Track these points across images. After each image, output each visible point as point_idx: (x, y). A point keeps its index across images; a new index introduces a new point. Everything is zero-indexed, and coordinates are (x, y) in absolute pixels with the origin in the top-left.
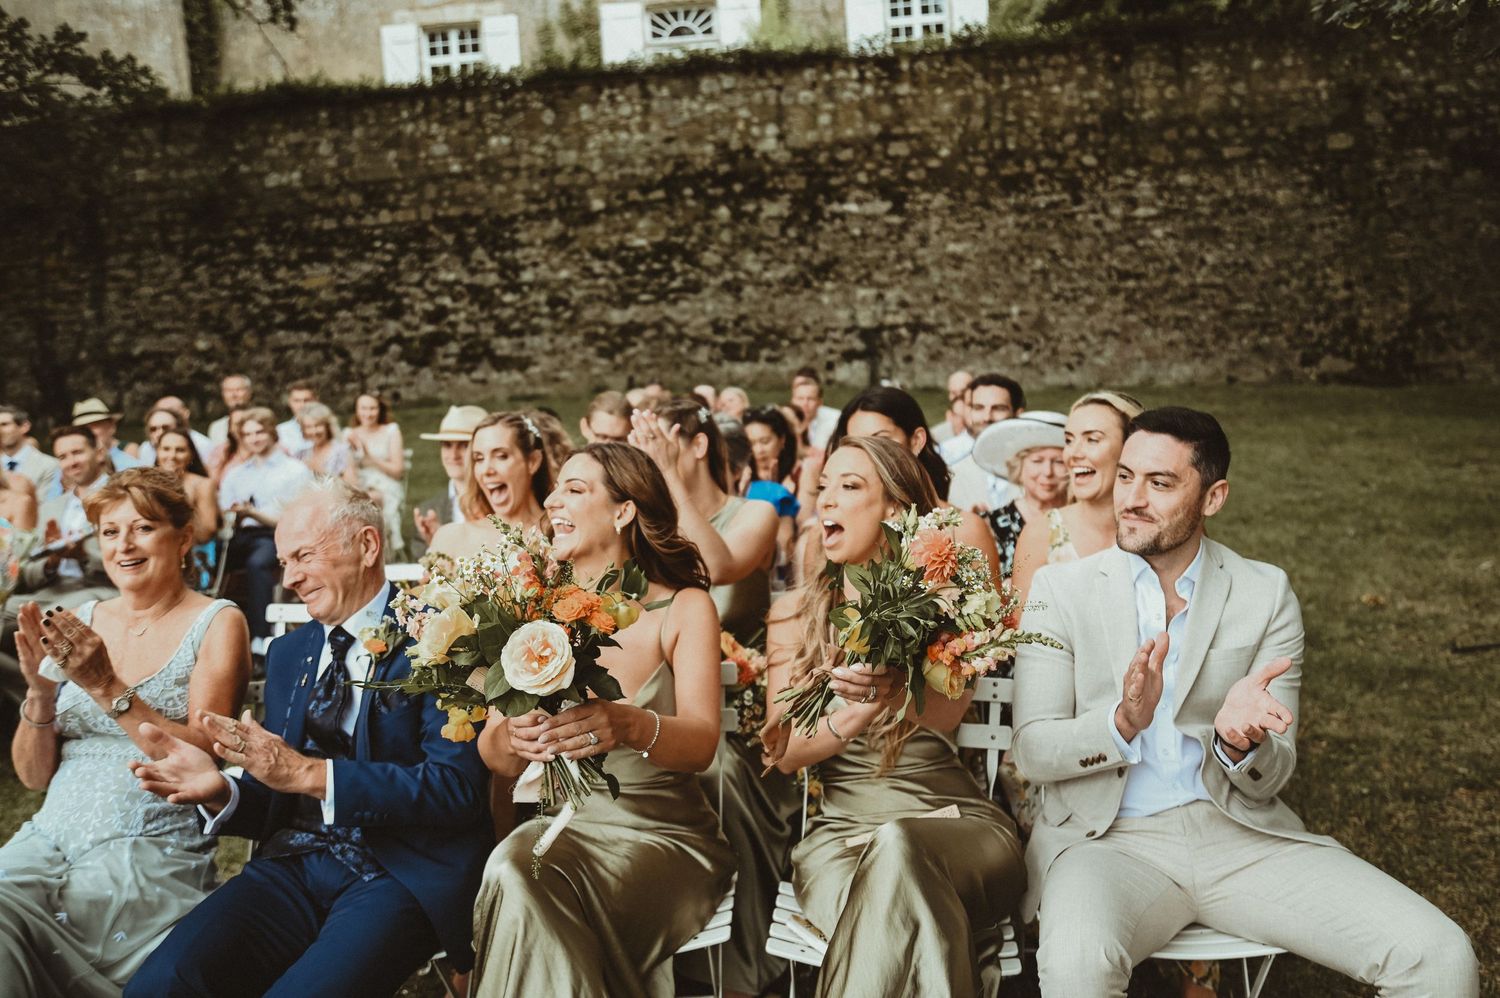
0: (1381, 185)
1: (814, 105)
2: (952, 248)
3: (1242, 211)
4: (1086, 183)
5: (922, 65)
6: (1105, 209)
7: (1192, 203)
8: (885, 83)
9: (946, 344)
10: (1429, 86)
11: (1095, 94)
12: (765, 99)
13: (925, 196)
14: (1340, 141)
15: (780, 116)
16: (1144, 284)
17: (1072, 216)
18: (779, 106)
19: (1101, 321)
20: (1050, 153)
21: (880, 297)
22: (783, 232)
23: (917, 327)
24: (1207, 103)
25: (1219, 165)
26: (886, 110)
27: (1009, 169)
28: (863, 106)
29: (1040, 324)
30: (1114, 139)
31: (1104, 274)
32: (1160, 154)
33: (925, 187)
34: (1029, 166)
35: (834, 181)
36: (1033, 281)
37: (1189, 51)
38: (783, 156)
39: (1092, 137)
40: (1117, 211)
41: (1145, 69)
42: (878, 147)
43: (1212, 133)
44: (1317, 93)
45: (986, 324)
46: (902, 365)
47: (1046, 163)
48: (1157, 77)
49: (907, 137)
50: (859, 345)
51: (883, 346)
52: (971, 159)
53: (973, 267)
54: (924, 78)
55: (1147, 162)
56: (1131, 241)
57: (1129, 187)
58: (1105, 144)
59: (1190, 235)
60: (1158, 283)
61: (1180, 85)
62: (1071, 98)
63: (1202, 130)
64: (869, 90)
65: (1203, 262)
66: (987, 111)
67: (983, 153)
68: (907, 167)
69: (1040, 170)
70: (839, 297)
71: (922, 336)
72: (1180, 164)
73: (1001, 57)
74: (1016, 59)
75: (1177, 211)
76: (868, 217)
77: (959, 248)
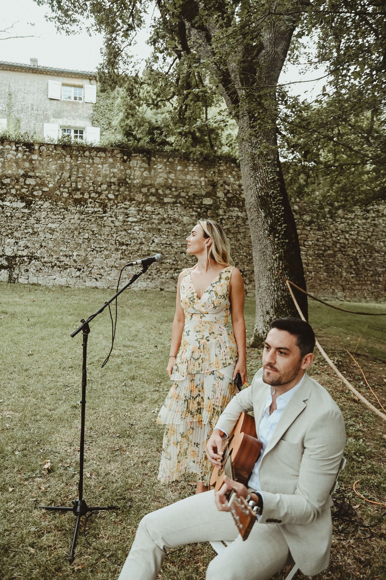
0: (222, 219)
2: (50, 225)
3: (170, 223)
4: (109, 205)
5: (44, 148)
6: (116, 216)
7: (151, 218)
8: (27, 153)
9: (44, 266)
11: (115, 170)
13: (39, 203)
14: (208, 201)
16: (129, 248)
19: (110, 262)
20: (95, 192)
21: (16, 243)
23: (31, 257)
24: (160, 180)
25: (164, 204)
26: (27, 165)
27: (78, 196)
28: (17, 161)
29: (85, 260)
30: (122, 189)
31: (113, 243)
32: (139, 197)
33: (41, 199)
34: (86, 196)
36: (83, 242)
37: (153, 159)
39: (113, 187)
40: (121, 218)
41: (136, 163)
42: (21, 180)
43: (160, 192)
44: (201, 182)
45: (62, 259)
46: (24, 273)
47: (93, 195)
48: (141, 167)
49: (34, 177)
50: (5, 263)
51: (16, 264)
52: (61, 189)
53: (58, 234)
54: (44, 154)
55: (134, 200)
56: (125, 230)
57: (127, 209)
58: (118, 191)
59: (149, 230)
60: (135, 248)
61: (150, 172)
62: (106, 170)
63: (157, 190)
64: (20, 155)
65: (153, 242)
66: (70, 170)
67: (67, 188)
68: (34, 190)
69: (90, 198)
71: (33, 261)
72: (147, 203)
73: (78, 150)
74: (84, 152)
75: (144, 220)
76: (14, 209)
77: (53, 226)
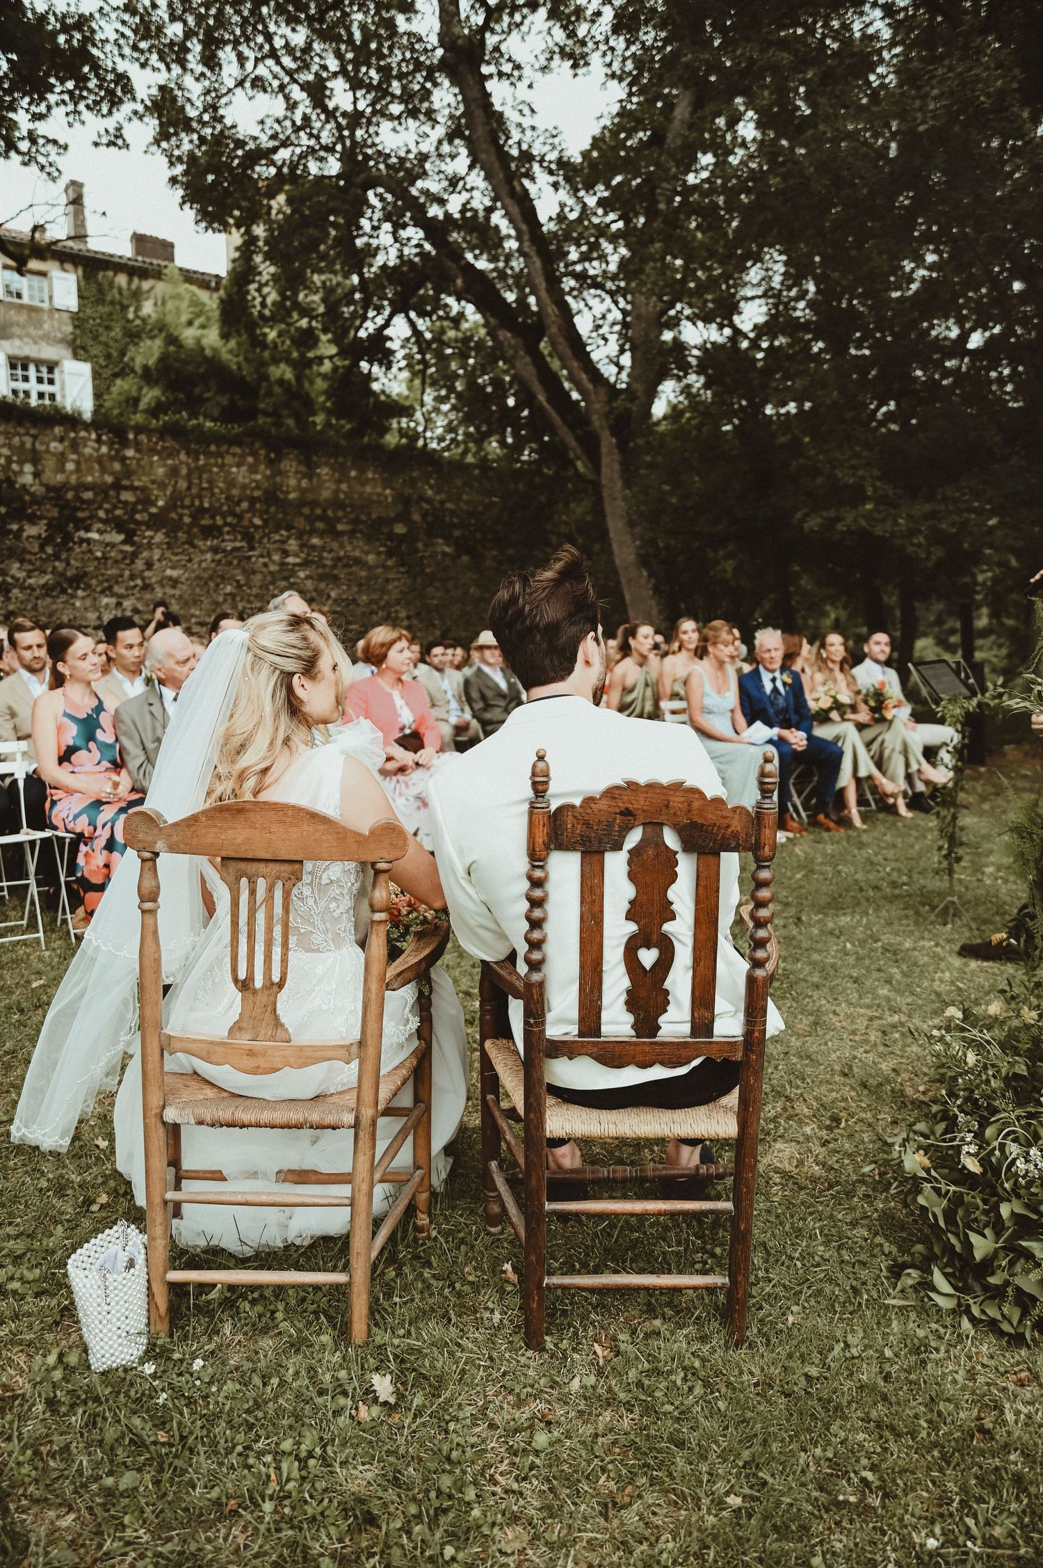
0: (421, 558)
1: (63, 454)
2: (169, 572)
3: (349, 566)
4: (256, 536)
5: (143, 438)
6: (269, 555)
7: (321, 558)
10: (442, 503)
11: (259, 477)
12: (23, 444)
13: (148, 533)
14: (400, 529)
15: (35, 458)
17: (249, 558)
18: (34, 450)
20: (234, 515)
21: (119, 604)
22: (42, 549)
24: (326, 494)
25: (337, 535)
26: (117, 466)
27: (206, 521)
28: (99, 460)
30: (272, 509)
32: (301, 523)
33: (149, 528)
34: (219, 520)
35: (81, 515)
37: (315, 458)
38: (37, 489)
39: (258, 506)
40: (276, 558)
41: (290, 465)
42: (112, 493)
43: (330, 513)
44: (386, 497)
47: (229, 519)
48: (297, 472)
49: (132, 488)
52: (179, 511)
53: (185, 587)
55: (293, 527)
56: (286, 579)
57: (284, 542)
58: (267, 512)
59: (321, 578)
61: (310, 479)
62: (244, 477)
63: (324, 511)
64: (104, 449)
65: (329, 597)
66: (189, 477)
67: (188, 507)
68: (134, 511)
69: (226, 524)
70: (88, 602)
72: (312, 532)
75: (312, 562)
76: (107, 545)
77: (174, 573)
